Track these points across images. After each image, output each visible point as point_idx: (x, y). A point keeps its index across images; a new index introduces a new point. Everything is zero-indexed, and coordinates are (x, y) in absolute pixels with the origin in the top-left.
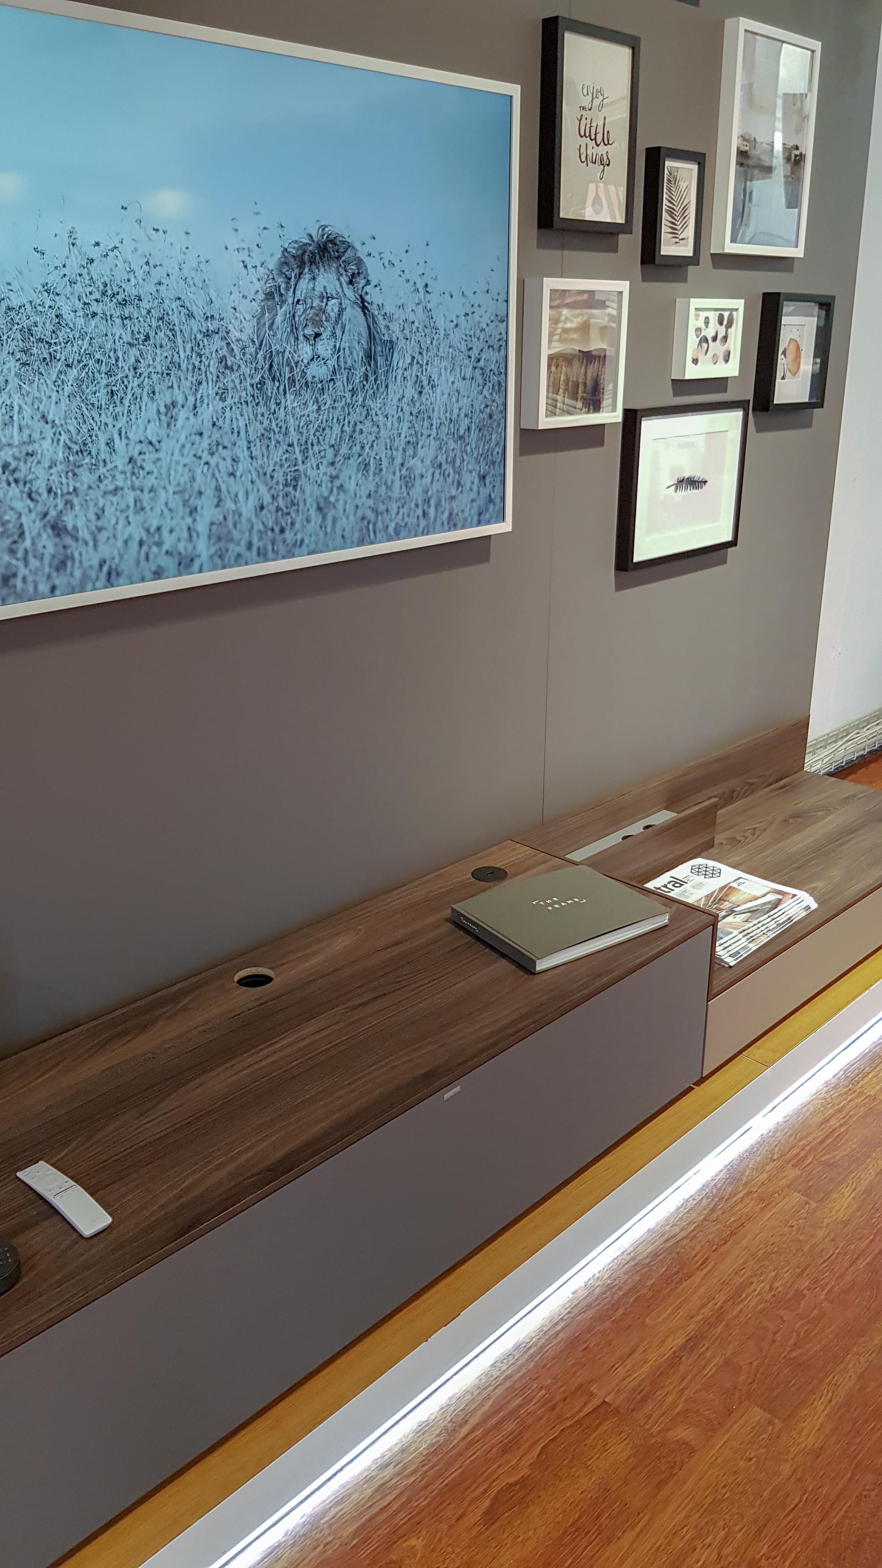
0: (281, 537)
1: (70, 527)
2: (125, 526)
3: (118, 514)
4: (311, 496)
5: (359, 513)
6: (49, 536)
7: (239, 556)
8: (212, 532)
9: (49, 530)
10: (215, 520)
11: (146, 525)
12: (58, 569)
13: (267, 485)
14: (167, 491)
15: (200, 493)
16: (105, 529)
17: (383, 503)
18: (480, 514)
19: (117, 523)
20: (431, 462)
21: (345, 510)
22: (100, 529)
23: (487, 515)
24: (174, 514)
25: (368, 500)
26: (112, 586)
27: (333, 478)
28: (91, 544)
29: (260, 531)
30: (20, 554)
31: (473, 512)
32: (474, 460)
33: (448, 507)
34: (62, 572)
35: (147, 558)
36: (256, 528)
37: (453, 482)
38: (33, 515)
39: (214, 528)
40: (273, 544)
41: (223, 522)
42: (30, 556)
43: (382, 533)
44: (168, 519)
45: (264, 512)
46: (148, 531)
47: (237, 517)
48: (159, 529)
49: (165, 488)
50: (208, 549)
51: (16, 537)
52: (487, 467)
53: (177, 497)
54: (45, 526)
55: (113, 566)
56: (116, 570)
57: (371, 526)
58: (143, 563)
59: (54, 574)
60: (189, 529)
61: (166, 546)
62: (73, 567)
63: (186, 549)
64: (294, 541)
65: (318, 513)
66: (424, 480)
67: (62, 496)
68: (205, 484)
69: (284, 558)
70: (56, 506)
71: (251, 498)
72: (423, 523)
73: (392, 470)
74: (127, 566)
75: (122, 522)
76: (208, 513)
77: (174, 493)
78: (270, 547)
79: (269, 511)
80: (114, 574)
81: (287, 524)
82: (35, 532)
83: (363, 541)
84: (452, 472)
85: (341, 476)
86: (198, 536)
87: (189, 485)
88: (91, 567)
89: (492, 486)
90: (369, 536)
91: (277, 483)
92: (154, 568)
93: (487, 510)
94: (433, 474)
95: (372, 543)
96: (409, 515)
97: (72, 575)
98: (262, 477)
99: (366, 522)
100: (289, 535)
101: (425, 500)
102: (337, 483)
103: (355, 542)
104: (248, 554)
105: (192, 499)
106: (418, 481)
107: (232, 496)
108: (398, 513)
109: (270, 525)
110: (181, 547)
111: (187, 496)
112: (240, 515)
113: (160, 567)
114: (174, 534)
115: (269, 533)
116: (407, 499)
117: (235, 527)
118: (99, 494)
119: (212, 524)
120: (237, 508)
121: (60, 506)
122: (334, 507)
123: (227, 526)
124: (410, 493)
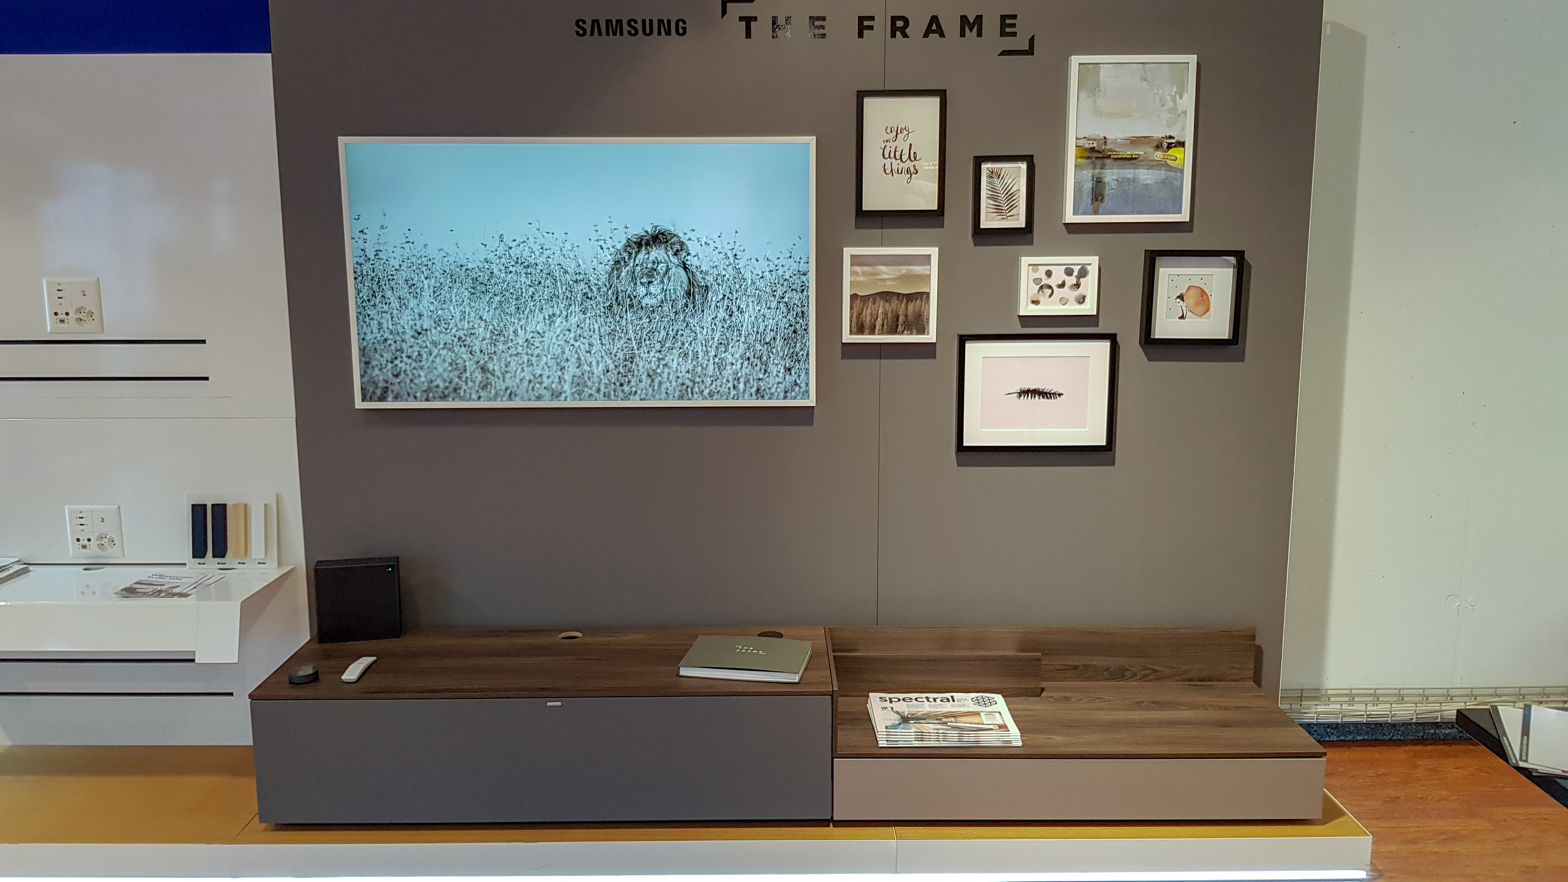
0: (621, 388)
1: (491, 369)
2: (521, 372)
3: (518, 366)
4: (643, 367)
5: (680, 381)
6: (479, 373)
7: (591, 395)
8: (574, 381)
9: (479, 370)
10: (576, 374)
11: (533, 373)
12: (482, 389)
13: (612, 359)
14: (547, 357)
15: (567, 360)
16: (510, 373)
17: (699, 377)
18: (786, 392)
19: (517, 370)
20: (740, 356)
21: (668, 378)
22: (507, 372)
23: (793, 394)
24: (550, 369)
25: (687, 374)
26: (512, 400)
27: (659, 359)
28: (502, 378)
29: (605, 383)
30: (464, 379)
31: (779, 390)
32: (779, 358)
33: (755, 385)
34: (485, 390)
35: (533, 389)
36: (603, 381)
37: (760, 369)
38: (472, 361)
39: (575, 378)
40: (615, 391)
41: (582, 376)
42: (469, 381)
43: (698, 394)
44: (547, 371)
45: (609, 373)
46: (534, 376)
47: (591, 375)
48: (541, 375)
49: (546, 355)
50: (571, 389)
51: (462, 371)
52: (792, 363)
53: (553, 361)
54: (477, 368)
55: (513, 391)
56: (515, 393)
57: (689, 390)
58: (530, 392)
59: (480, 391)
60: (559, 377)
61: (544, 385)
62: (491, 389)
63: (556, 387)
64: (629, 392)
65: (648, 378)
66: (734, 367)
67: (488, 354)
68: (571, 356)
69: (622, 400)
70: (484, 359)
71: (601, 365)
72: (733, 392)
73: (707, 358)
74: (521, 391)
75: (519, 370)
76: (572, 370)
77: (551, 358)
78: (612, 393)
79: (613, 374)
80: (513, 395)
81: (625, 382)
82: (472, 369)
83: (683, 397)
84: (759, 363)
85: (667, 358)
86: (565, 382)
87: (561, 355)
88: (501, 390)
89: (797, 375)
90: (688, 395)
91: (619, 359)
92: (537, 395)
93: (793, 390)
94: (742, 364)
95: (689, 399)
96: (721, 386)
97: (490, 392)
98: (609, 355)
99: (685, 387)
100: (626, 388)
101: (735, 379)
102: (663, 362)
103: (677, 398)
104: (597, 395)
105: (562, 363)
106: (729, 367)
107: (588, 364)
108: (712, 384)
109: (613, 381)
110: (554, 386)
111: (559, 361)
112: (593, 373)
113: (540, 394)
114: (550, 380)
115: (613, 385)
116: (720, 377)
117: (589, 380)
118: (508, 355)
119: (574, 376)
120: (591, 370)
121: (486, 359)
122: (660, 375)
123: (584, 378)
124: (722, 373)
